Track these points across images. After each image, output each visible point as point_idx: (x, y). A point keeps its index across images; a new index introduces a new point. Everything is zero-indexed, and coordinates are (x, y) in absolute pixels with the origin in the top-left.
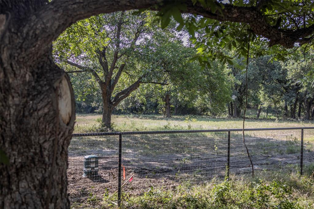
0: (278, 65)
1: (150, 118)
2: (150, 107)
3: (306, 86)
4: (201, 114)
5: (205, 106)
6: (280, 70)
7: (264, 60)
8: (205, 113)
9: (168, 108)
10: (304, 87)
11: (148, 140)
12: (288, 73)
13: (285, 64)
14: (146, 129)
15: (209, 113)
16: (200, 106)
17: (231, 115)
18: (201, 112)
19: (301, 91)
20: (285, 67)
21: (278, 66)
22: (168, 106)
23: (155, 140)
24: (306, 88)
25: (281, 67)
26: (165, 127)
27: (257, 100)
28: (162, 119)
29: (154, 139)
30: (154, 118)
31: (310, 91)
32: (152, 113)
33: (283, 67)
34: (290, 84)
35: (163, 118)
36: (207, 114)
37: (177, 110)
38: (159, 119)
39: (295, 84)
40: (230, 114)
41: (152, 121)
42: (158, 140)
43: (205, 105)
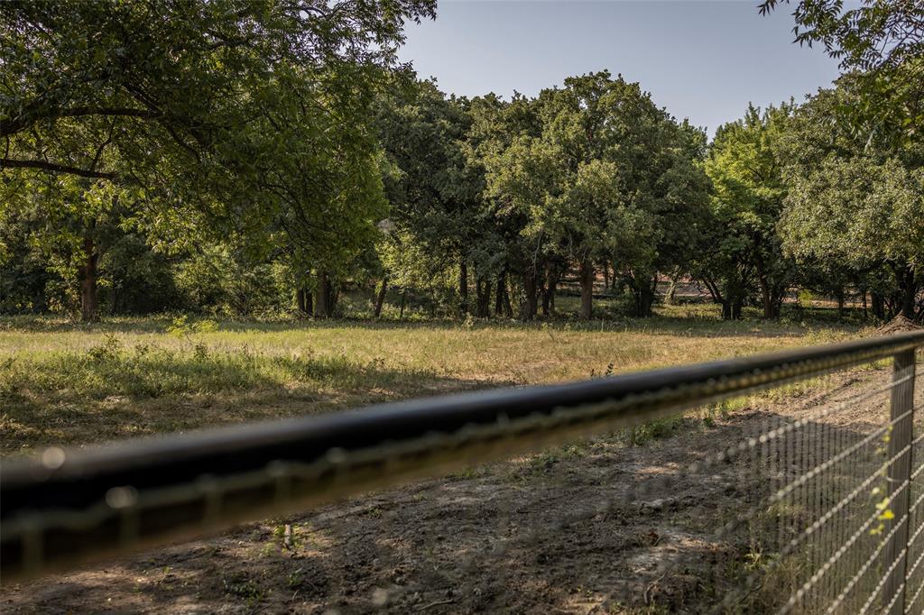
0: (455, 153)
1: (20, 326)
2: (13, 289)
3: (543, 218)
4: (201, 311)
5: (214, 285)
6: (461, 167)
7: (412, 135)
8: (214, 308)
9: (89, 291)
10: (537, 220)
11: (32, 420)
12: (488, 177)
13: (476, 151)
14: (8, 367)
15: (226, 308)
16: (196, 285)
17: (306, 308)
18: (201, 305)
19: (527, 231)
20: (478, 161)
21: (455, 158)
22: (86, 283)
23: (67, 415)
24: (542, 223)
25: (463, 159)
26: (98, 356)
27: (374, 266)
28: (67, 328)
29: (59, 412)
30: (35, 327)
31: (553, 232)
32: (24, 310)
33: (470, 160)
34: (493, 213)
35: (68, 325)
36: (220, 309)
37: (117, 300)
38: (54, 329)
39: (507, 211)
40: (302, 307)
41: (29, 335)
42: (78, 415)
43: (213, 280)
